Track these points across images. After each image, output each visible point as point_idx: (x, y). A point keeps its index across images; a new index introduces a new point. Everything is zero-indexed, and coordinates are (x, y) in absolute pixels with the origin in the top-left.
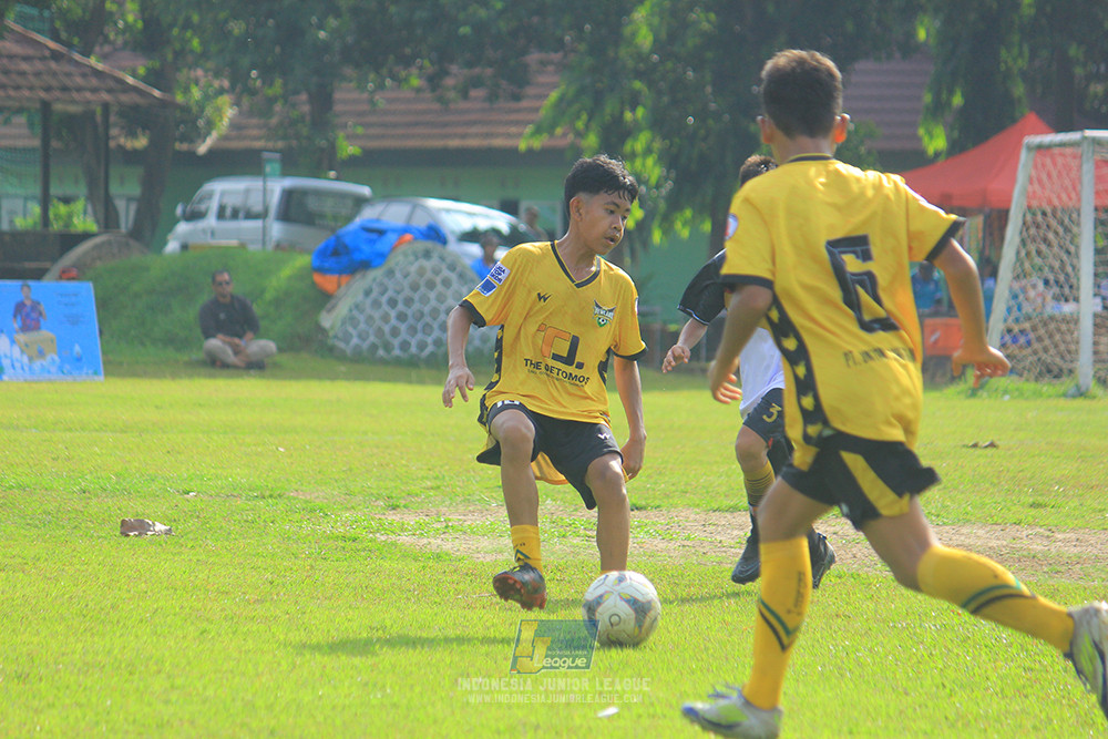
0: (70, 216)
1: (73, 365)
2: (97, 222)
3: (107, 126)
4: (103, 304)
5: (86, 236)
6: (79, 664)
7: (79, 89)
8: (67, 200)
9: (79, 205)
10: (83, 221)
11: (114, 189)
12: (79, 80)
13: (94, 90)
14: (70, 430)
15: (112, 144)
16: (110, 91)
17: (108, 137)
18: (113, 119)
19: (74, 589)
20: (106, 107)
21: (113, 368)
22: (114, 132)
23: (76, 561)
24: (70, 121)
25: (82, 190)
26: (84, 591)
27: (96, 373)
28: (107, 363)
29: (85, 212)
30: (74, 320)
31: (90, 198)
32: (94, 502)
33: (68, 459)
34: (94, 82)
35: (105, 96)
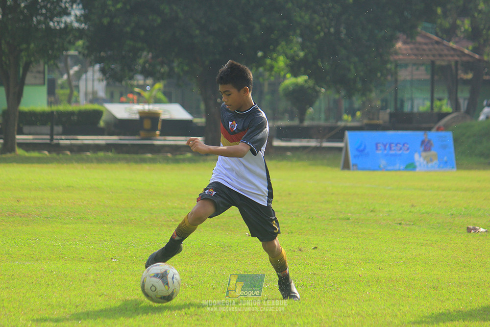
0: (441, 106)
1: (444, 165)
2: (452, 107)
3: (457, 70)
4: (456, 140)
5: (447, 114)
6: (458, 283)
7: (446, 55)
8: (440, 100)
9: (445, 101)
10: (446, 108)
11: (459, 95)
12: (446, 52)
13: (452, 56)
14: (444, 190)
15: (459, 77)
16: (458, 56)
17: (457, 74)
18: (459, 66)
19: (452, 253)
20: (457, 62)
21: (460, 166)
22: (460, 72)
23: (452, 242)
24: (442, 68)
25: (446, 95)
26: (457, 254)
27: (453, 168)
28: (457, 164)
29: (447, 104)
30: (444, 147)
31: (450, 98)
32: (456, 219)
33: (445, 202)
34: (452, 52)
35: (456, 58)
